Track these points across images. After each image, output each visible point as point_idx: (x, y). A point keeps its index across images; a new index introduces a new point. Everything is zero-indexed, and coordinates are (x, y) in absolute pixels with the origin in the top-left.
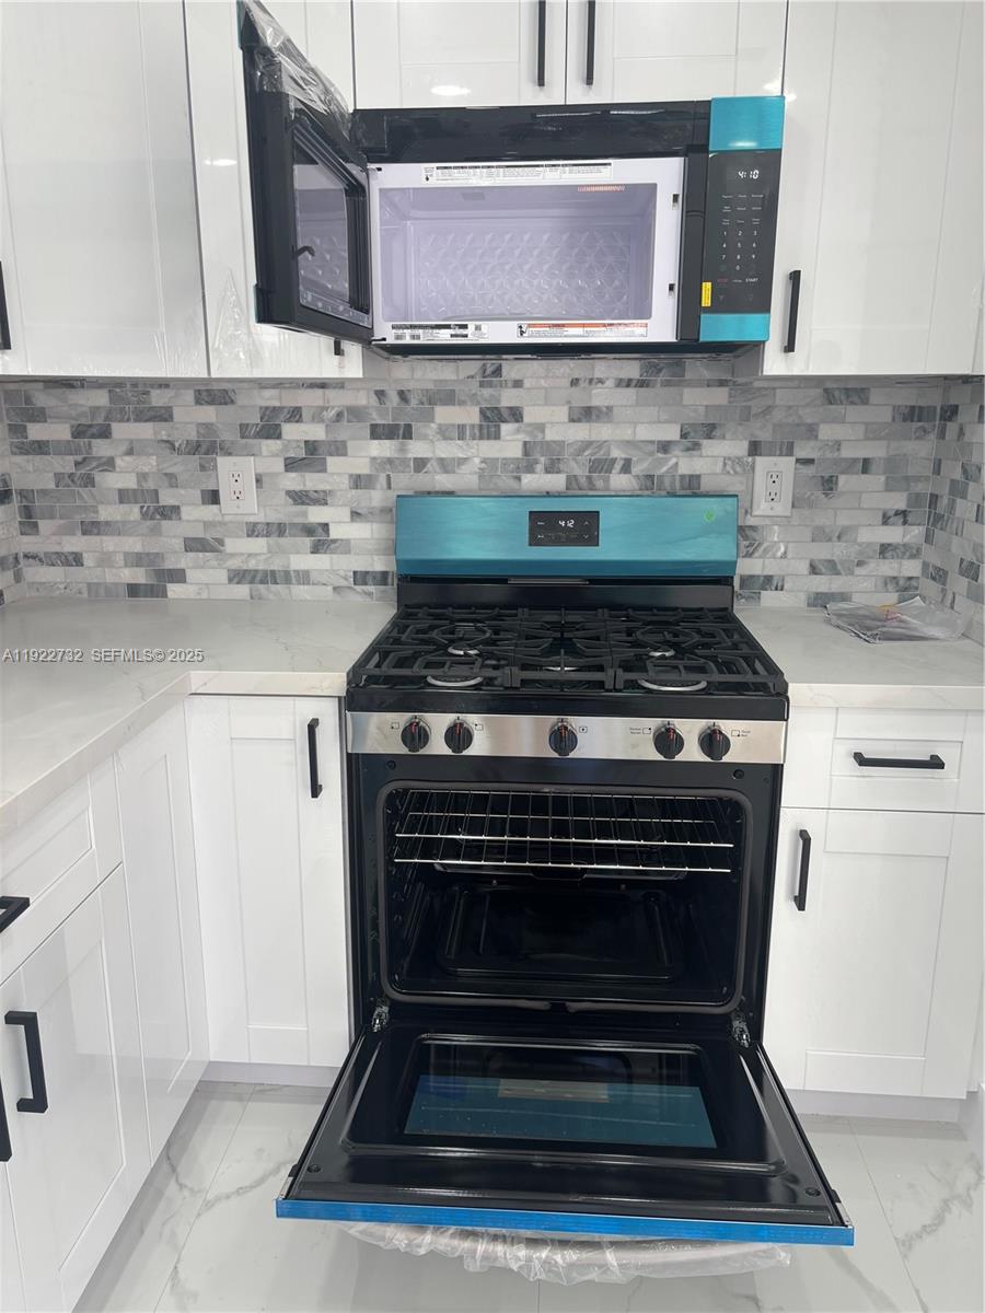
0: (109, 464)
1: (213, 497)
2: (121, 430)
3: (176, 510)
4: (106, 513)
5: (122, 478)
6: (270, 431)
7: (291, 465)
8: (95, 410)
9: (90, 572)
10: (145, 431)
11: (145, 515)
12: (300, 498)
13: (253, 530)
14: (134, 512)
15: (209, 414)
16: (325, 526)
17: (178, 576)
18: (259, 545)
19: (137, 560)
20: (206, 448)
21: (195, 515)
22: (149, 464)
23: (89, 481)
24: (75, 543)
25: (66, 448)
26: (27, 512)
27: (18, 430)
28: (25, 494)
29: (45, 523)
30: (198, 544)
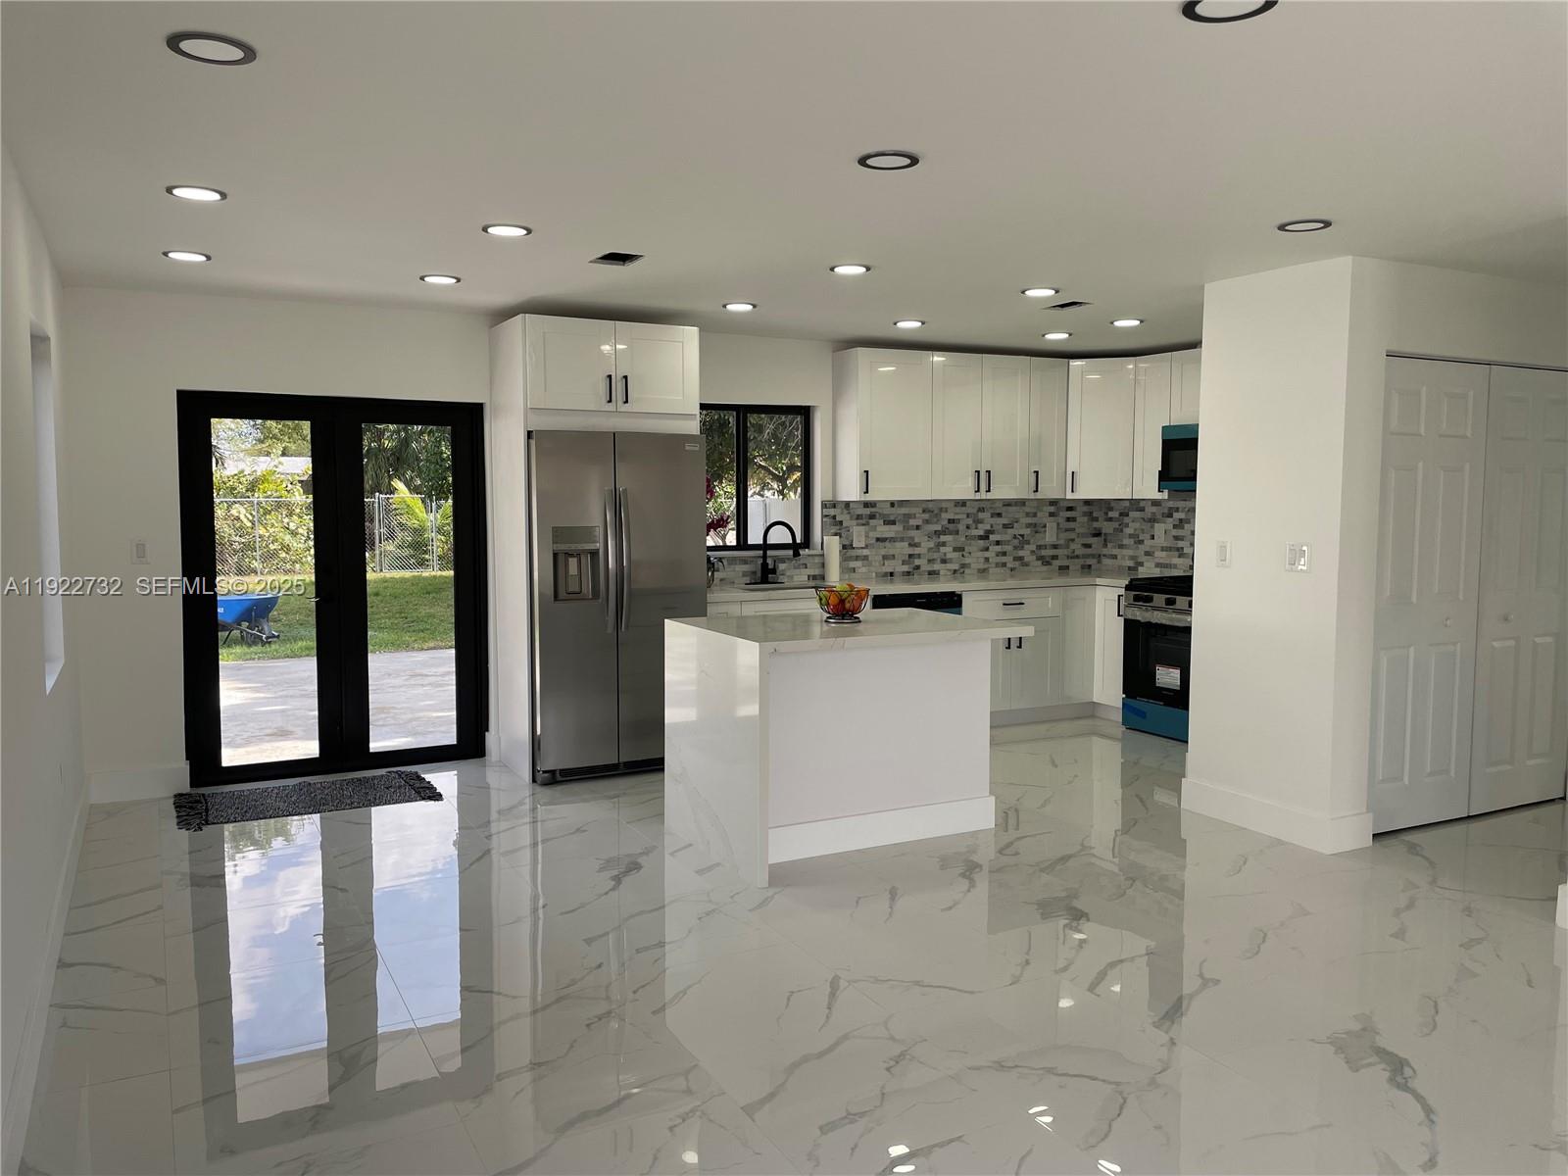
0: (1127, 525)
1: (1153, 537)
2: (1131, 513)
3: (1143, 541)
4: (1126, 541)
5: (1129, 531)
6: (1170, 515)
7: (1175, 527)
8: (1125, 507)
9: (1119, 562)
10: (1137, 514)
11: (1135, 543)
12: (1176, 538)
13: (1163, 549)
14: (1132, 541)
15: (1154, 509)
16: (1182, 548)
17: (1141, 564)
18: (1164, 554)
19: (1132, 558)
20: (1153, 520)
21: (1148, 542)
22: (1137, 525)
23: (1122, 531)
24: (1115, 551)
25: (1117, 520)
26: (1105, 540)
27: (1107, 514)
28: (1105, 534)
29: (1109, 545)
30: (1147, 554)
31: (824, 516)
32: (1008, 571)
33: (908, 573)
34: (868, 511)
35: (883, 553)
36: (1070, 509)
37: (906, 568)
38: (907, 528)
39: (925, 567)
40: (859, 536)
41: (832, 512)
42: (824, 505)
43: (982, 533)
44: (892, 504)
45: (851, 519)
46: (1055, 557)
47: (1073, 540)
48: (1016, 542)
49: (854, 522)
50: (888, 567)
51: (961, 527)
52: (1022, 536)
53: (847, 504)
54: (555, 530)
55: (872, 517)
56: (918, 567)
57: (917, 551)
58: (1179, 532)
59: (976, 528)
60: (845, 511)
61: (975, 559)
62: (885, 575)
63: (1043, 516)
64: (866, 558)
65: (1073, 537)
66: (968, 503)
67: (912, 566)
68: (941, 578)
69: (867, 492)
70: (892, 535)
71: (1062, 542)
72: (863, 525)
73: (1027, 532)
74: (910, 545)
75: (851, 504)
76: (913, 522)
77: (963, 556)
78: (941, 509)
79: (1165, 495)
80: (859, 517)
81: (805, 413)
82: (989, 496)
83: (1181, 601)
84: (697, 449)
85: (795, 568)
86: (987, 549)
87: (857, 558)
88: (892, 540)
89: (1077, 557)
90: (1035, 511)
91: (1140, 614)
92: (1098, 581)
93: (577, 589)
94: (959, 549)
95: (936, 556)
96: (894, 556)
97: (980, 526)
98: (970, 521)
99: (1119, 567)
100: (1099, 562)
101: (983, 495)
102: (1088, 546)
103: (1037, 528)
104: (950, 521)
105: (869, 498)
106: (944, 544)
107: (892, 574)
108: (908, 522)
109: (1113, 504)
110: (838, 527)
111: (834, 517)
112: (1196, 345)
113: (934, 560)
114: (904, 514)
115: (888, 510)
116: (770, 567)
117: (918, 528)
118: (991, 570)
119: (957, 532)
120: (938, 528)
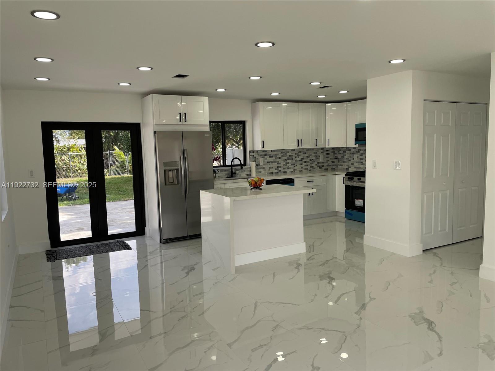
0: (345, 155)
1: (353, 159)
2: (346, 152)
3: (350, 160)
4: (345, 160)
5: (346, 157)
6: (359, 152)
7: (360, 155)
8: (345, 150)
9: (343, 167)
10: (349, 152)
11: (348, 161)
12: (361, 159)
13: (357, 163)
15: (354, 150)
16: (363, 162)
17: (350, 167)
18: (357, 164)
19: (347, 165)
20: (353, 154)
22: (348, 155)
23: (344, 157)
24: (342, 164)
25: (342, 154)
26: (339, 160)
27: (339, 152)
28: (339, 158)
29: (340, 162)
30: (352, 164)
31: (250, 155)
32: (309, 171)
33: (277, 173)
34: (264, 153)
35: (270, 167)
36: (327, 151)
37: (276, 171)
38: (276, 158)
39: (283, 170)
40: (261, 161)
41: (253, 154)
42: (250, 152)
43: (300, 159)
44: (272, 151)
45: (259, 156)
46: (323, 166)
47: (329, 160)
48: (311, 162)
49: (260, 157)
50: (271, 171)
51: (294, 157)
52: (313, 160)
53: (257, 151)
54: (164, 163)
55: (265, 155)
56: (280, 171)
57: (280, 165)
58: (362, 157)
59: (298, 158)
60: (257, 154)
61: (298, 167)
62: (270, 173)
63: (319, 153)
64: (264, 168)
65: (328, 159)
66: (295, 150)
67: (279, 170)
68: (288, 174)
69: (263, 147)
70: (272, 161)
71: (325, 161)
72: (263, 158)
73: (314, 158)
74: (278, 164)
75: (259, 152)
76: (278, 156)
77: (294, 166)
78: (287, 152)
79: (357, 146)
80: (261, 155)
81: (243, 123)
82: (302, 147)
83: (362, 179)
84: (209, 136)
85: (241, 172)
86: (302, 164)
87: (261, 168)
88: (272, 162)
89: (330, 166)
90: (316, 151)
91: (350, 183)
92: (337, 173)
93: (172, 181)
94: (293, 164)
95: (286, 167)
96: (273, 167)
97: (299, 157)
98: (296, 156)
99: (343, 168)
100: (337, 167)
101: (300, 147)
102: (333, 162)
103: (317, 157)
104: (290, 156)
105: (264, 149)
106: (288, 163)
107: (272, 173)
108: (277, 156)
109: (341, 149)
110: (255, 159)
111: (253, 156)
112: (365, 98)
113: (285, 168)
114: (276, 154)
115: (270, 153)
116: (234, 172)
117: (280, 158)
118: (303, 171)
119: (292, 159)
120: (286, 158)
